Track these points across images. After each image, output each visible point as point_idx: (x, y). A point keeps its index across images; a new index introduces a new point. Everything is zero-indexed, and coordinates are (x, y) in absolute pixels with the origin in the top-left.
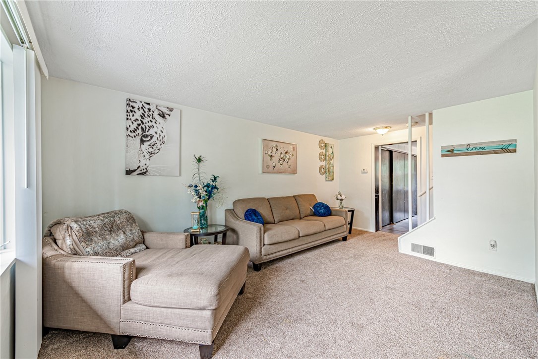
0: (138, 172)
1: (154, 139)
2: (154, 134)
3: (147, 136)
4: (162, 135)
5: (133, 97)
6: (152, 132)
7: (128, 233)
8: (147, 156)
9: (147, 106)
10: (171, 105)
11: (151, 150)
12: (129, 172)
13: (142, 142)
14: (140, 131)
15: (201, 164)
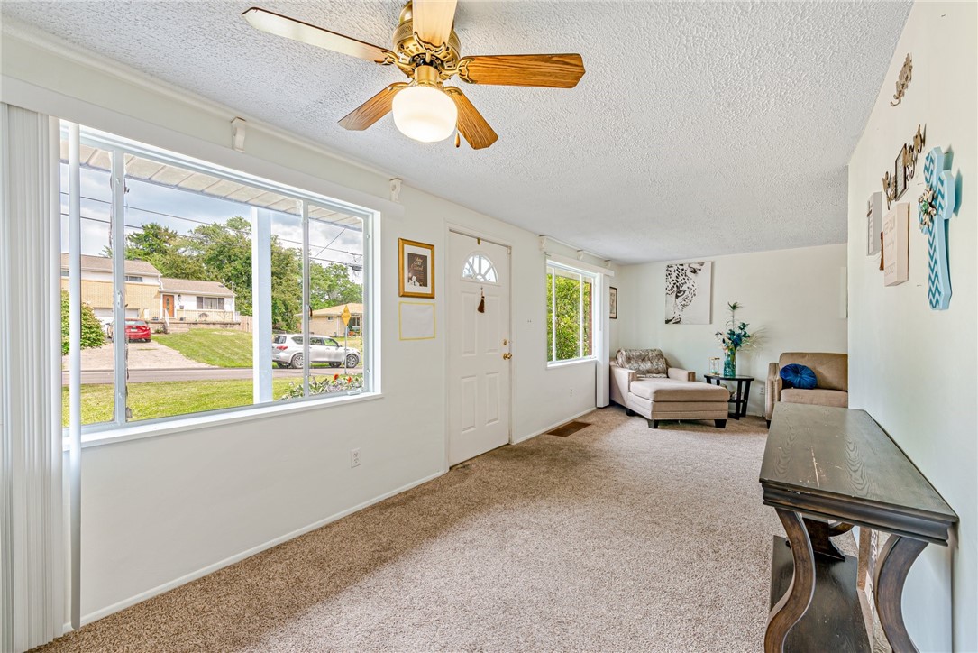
0: (673, 321)
1: (687, 293)
2: (686, 289)
3: (681, 292)
4: (693, 288)
5: (669, 263)
6: (685, 287)
7: (655, 364)
8: (681, 308)
9: (681, 267)
10: (700, 260)
11: (684, 303)
12: (667, 322)
13: (677, 297)
14: (675, 289)
15: (736, 311)
